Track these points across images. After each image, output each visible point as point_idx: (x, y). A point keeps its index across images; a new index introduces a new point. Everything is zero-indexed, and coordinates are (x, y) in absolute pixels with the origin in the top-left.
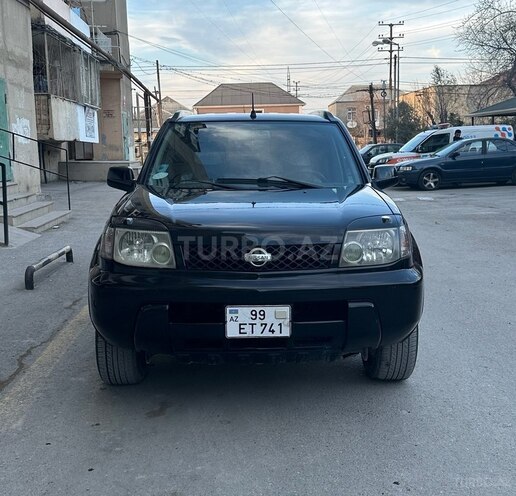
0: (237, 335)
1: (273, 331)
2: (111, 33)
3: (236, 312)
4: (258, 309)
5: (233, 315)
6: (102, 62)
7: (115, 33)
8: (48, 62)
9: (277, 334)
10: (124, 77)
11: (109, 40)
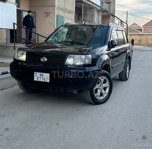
0: (37, 80)
1: (45, 80)
2: (109, 3)
3: (36, 74)
4: (42, 73)
5: (36, 75)
6: (103, 12)
7: (110, 3)
8: (83, 12)
9: (46, 81)
10: (111, 17)
11: (108, 5)
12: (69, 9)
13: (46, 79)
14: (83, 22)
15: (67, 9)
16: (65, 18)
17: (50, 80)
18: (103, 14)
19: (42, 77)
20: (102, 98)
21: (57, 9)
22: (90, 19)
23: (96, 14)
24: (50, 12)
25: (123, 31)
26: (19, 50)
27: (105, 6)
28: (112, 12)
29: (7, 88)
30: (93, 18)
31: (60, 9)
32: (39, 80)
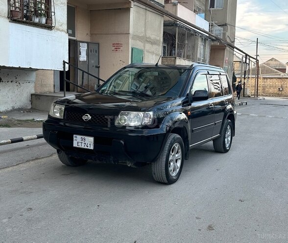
0: (76, 146)
2: (224, 25)
4: (83, 137)
5: (76, 138)
6: (213, 40)
7: (226, 25)
8: (177, 41)
9: (89, 148)
10: (228, 48)
11: (222, 28)
12: (152, 38)
13: (89, 145)
14: (177, 58)
15: (149, 38)
16: (145, 52)
17: (95, 146)
18: (213, 44)
19: (83, 142)
20: (174, 174)
21: (133, 38)
22: (190, 53)
23: (200, 44)
24: (121, 43)
25: (220, 74)
26: (55, 103)
27: (217, 31)
28: (228, 40)
29: (43, 158)
30: (195, 50)
31: (137, 37)
32: (80, 147)
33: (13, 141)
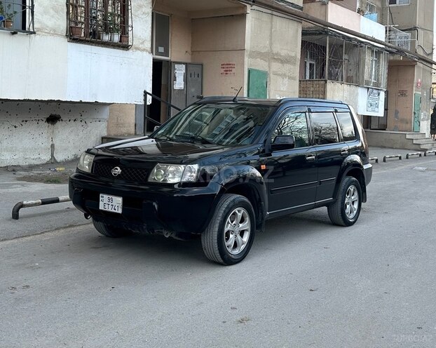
0: (103, 209)
2: (411, 29)
3: (103, 197)
4: (110, 197)
5: (102, 199)
6: (392, 53)
9: (116, 211)
10: (419, 64)
11: (409, 34)
12: (282, 54)
13: (116, 208)
14: (328, 81)
15: (278, 54)
16: (271, 75)
18: (392, 58)
20: (236, 252)
21: (251, 56)
22: (352, 73)
23: (369, 59)
24: (233, 63)
25: (336, 111)
26: (86, 152)
27: (401, 38)
28: (420, 53)
30: (361, 70)
31: (256, 54)
32: (107, 209)
33: (44, 202)
